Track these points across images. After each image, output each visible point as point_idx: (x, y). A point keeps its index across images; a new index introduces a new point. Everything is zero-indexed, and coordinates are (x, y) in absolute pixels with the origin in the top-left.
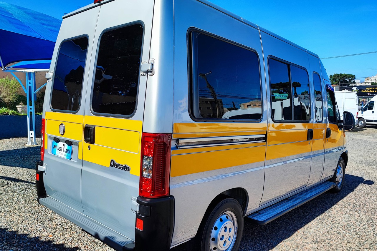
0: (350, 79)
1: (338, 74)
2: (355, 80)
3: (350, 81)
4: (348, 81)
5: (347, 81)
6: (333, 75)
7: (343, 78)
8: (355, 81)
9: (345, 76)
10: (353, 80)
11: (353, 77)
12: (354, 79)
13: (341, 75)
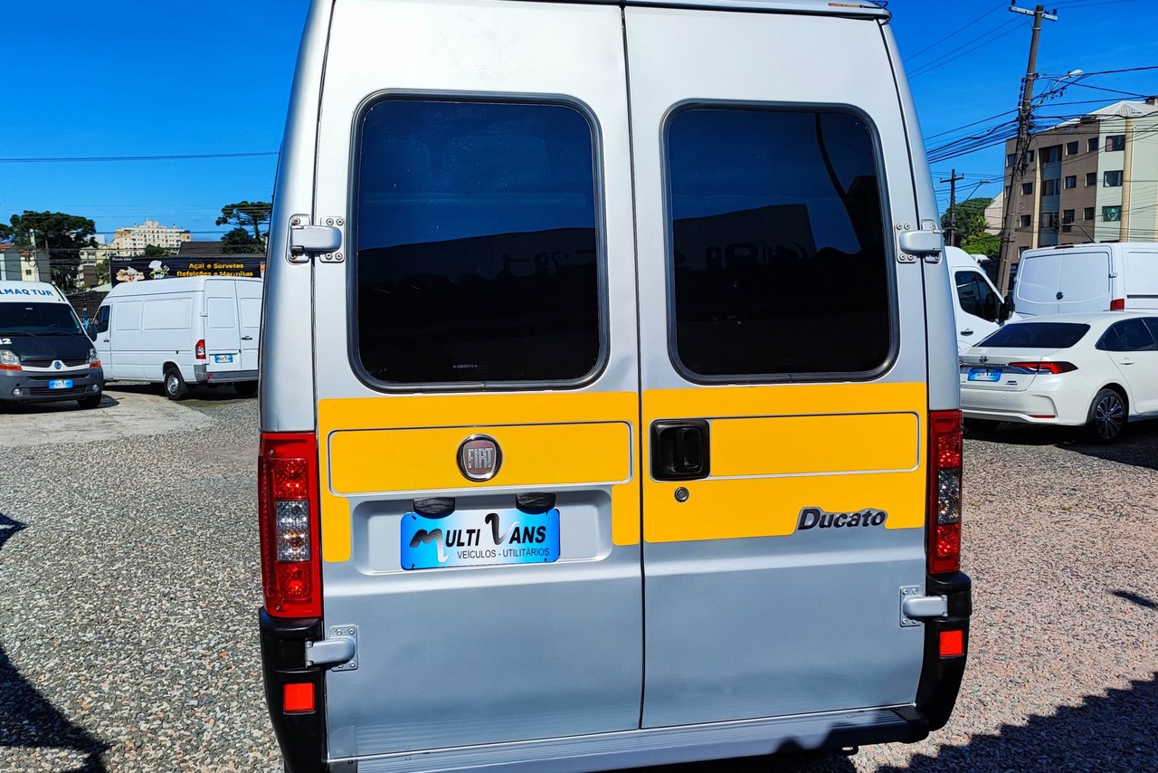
0: (79, 230)
1: (37, 214)
2: (95, 236)
3: (79, 237)
4: (73, 236)
5: (68, 236)
6: (20, 214)
7: (55, 226)
8: (96, 240)
9: (63, 222)
10: (89, 237)
11: (89, 226)
12: (91, 234)
13: (47, 215)
